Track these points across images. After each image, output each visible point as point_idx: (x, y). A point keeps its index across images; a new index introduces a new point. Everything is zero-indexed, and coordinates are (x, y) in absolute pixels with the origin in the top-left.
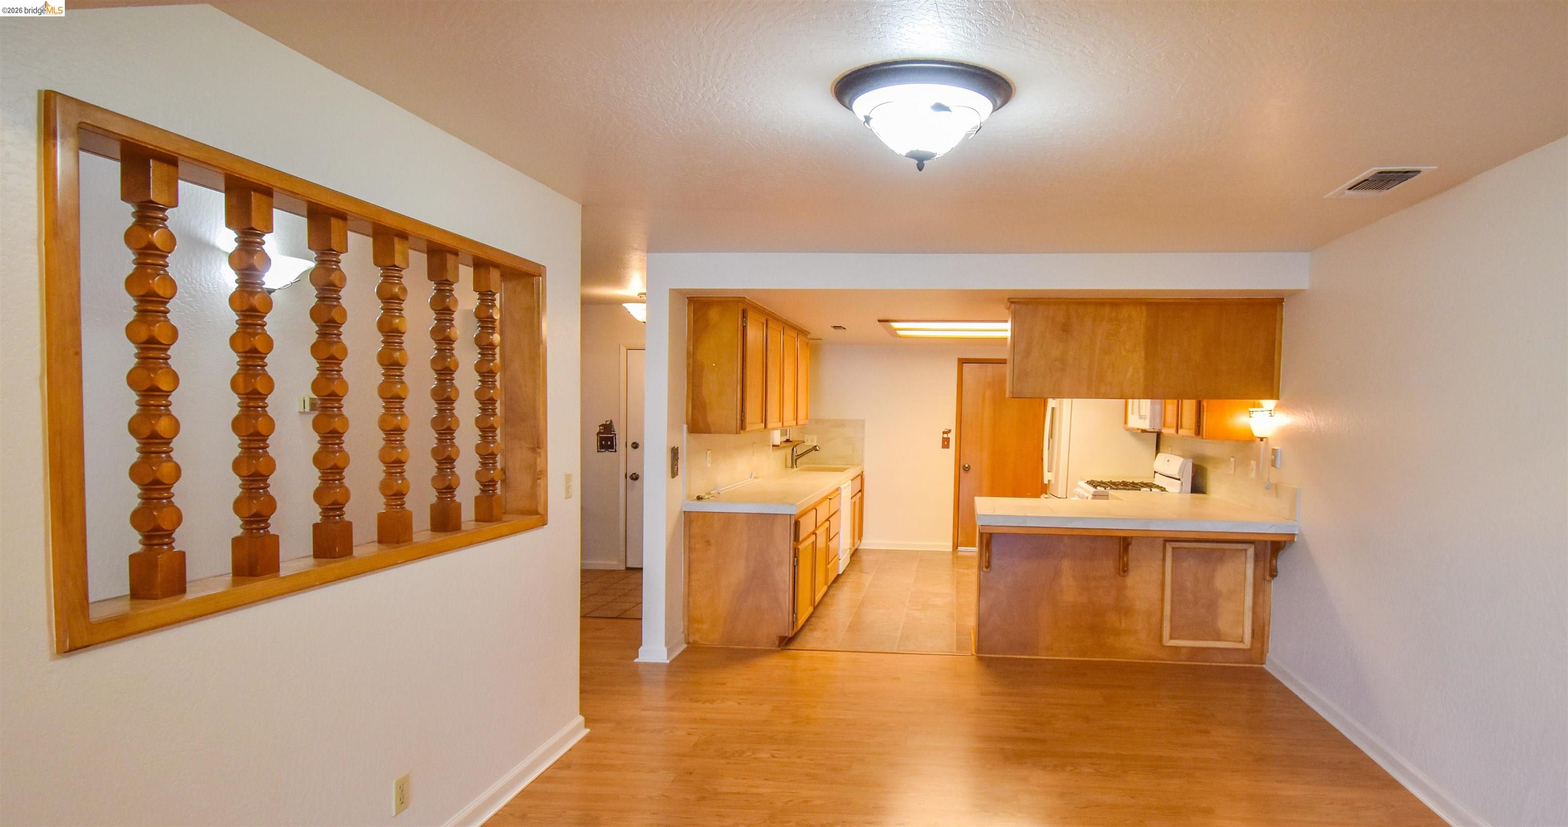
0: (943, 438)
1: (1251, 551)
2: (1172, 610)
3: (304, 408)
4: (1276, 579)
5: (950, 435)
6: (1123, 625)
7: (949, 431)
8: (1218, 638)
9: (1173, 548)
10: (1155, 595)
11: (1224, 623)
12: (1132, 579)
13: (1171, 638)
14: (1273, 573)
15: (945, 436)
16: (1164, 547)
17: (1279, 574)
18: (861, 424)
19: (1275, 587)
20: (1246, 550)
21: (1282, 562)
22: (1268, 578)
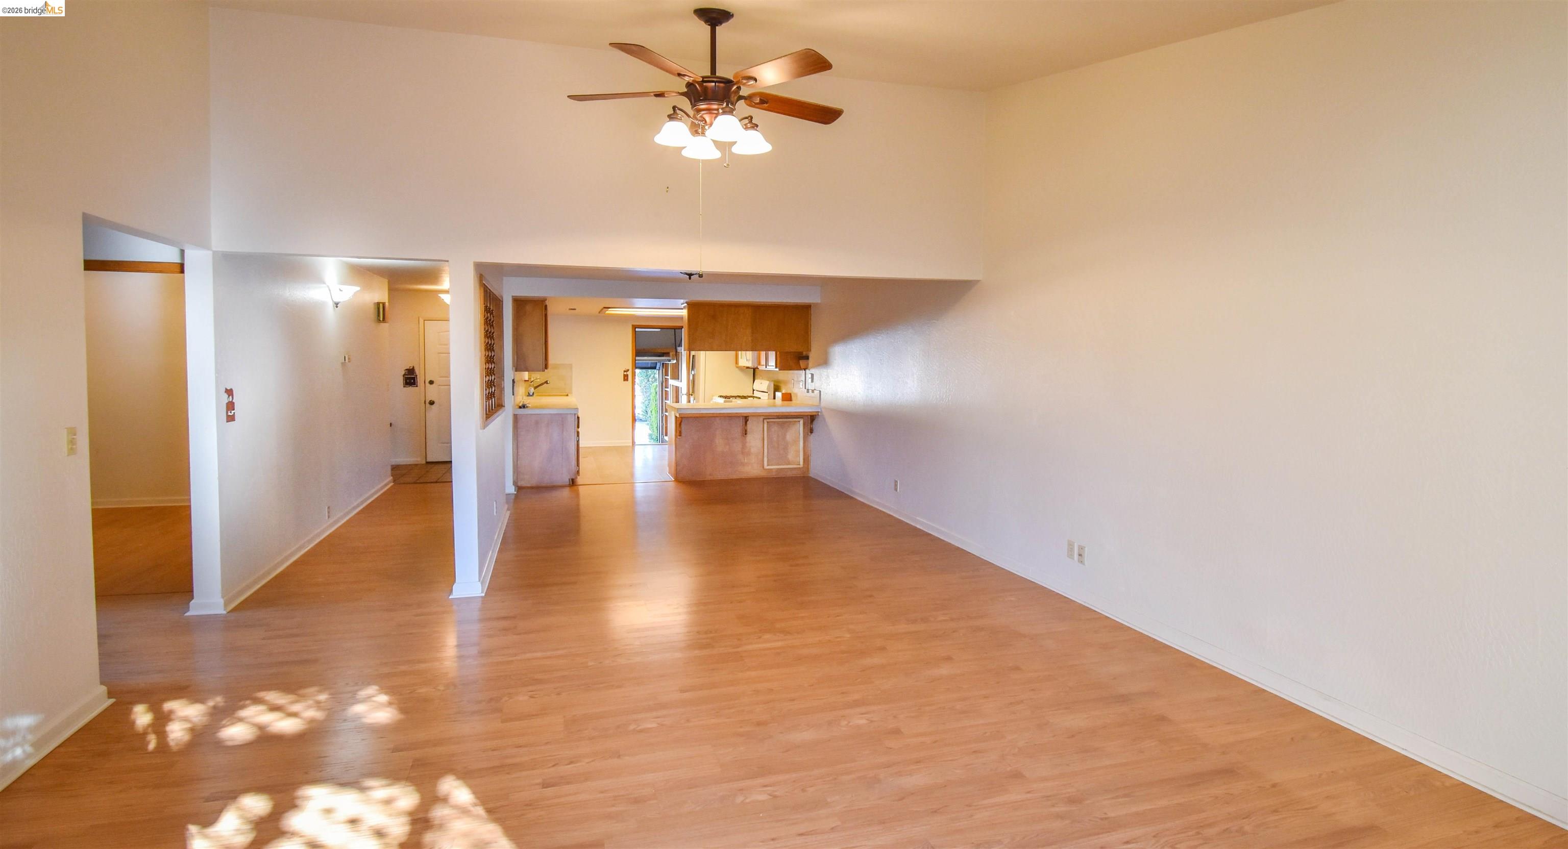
0: (624, 375)
1: (802, 422)
2: (768, 452)
3: (345, 360)
4: (813, 434)
5: (628, 373)
6: (746, 460)
7: (628, 370)
8: (789, 464)
9: (767, 422)
10: (759, 444)
11: (791, 456)
12: (749, 437)
13: (768, 465)
14: (811, 431)
15: (625, 373)
16: (763, 421)
17: (814, 432)
18: (570, 366)
19: (812, 437)
20: (799, 421)
21: (816, 425)
22: (809, 434)
